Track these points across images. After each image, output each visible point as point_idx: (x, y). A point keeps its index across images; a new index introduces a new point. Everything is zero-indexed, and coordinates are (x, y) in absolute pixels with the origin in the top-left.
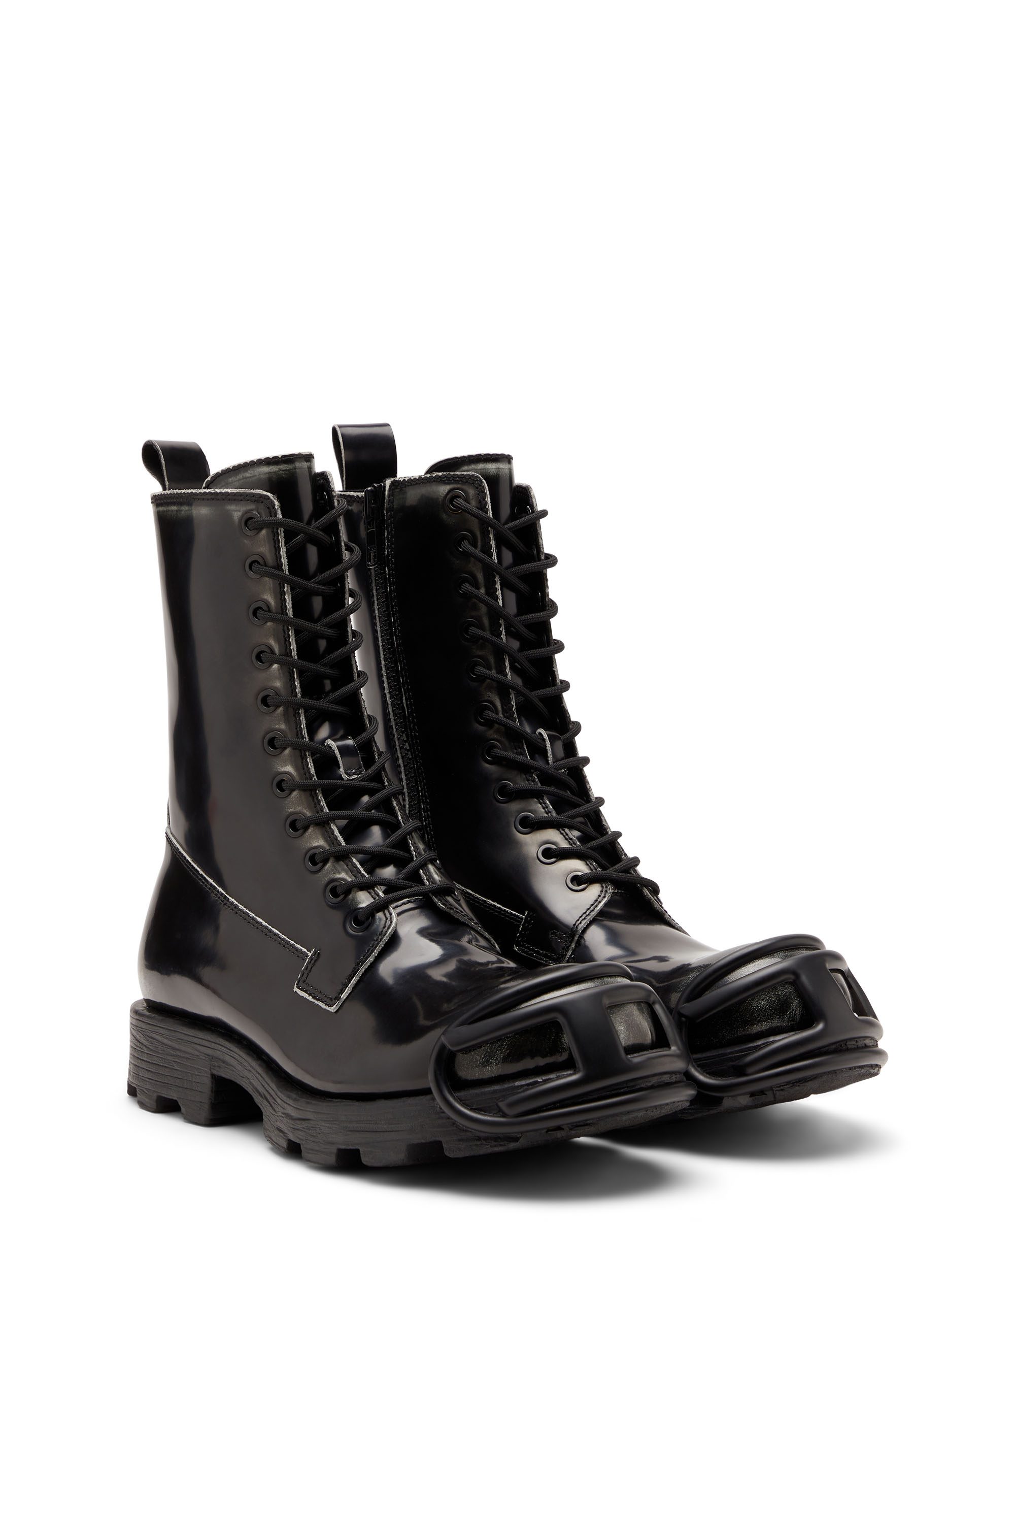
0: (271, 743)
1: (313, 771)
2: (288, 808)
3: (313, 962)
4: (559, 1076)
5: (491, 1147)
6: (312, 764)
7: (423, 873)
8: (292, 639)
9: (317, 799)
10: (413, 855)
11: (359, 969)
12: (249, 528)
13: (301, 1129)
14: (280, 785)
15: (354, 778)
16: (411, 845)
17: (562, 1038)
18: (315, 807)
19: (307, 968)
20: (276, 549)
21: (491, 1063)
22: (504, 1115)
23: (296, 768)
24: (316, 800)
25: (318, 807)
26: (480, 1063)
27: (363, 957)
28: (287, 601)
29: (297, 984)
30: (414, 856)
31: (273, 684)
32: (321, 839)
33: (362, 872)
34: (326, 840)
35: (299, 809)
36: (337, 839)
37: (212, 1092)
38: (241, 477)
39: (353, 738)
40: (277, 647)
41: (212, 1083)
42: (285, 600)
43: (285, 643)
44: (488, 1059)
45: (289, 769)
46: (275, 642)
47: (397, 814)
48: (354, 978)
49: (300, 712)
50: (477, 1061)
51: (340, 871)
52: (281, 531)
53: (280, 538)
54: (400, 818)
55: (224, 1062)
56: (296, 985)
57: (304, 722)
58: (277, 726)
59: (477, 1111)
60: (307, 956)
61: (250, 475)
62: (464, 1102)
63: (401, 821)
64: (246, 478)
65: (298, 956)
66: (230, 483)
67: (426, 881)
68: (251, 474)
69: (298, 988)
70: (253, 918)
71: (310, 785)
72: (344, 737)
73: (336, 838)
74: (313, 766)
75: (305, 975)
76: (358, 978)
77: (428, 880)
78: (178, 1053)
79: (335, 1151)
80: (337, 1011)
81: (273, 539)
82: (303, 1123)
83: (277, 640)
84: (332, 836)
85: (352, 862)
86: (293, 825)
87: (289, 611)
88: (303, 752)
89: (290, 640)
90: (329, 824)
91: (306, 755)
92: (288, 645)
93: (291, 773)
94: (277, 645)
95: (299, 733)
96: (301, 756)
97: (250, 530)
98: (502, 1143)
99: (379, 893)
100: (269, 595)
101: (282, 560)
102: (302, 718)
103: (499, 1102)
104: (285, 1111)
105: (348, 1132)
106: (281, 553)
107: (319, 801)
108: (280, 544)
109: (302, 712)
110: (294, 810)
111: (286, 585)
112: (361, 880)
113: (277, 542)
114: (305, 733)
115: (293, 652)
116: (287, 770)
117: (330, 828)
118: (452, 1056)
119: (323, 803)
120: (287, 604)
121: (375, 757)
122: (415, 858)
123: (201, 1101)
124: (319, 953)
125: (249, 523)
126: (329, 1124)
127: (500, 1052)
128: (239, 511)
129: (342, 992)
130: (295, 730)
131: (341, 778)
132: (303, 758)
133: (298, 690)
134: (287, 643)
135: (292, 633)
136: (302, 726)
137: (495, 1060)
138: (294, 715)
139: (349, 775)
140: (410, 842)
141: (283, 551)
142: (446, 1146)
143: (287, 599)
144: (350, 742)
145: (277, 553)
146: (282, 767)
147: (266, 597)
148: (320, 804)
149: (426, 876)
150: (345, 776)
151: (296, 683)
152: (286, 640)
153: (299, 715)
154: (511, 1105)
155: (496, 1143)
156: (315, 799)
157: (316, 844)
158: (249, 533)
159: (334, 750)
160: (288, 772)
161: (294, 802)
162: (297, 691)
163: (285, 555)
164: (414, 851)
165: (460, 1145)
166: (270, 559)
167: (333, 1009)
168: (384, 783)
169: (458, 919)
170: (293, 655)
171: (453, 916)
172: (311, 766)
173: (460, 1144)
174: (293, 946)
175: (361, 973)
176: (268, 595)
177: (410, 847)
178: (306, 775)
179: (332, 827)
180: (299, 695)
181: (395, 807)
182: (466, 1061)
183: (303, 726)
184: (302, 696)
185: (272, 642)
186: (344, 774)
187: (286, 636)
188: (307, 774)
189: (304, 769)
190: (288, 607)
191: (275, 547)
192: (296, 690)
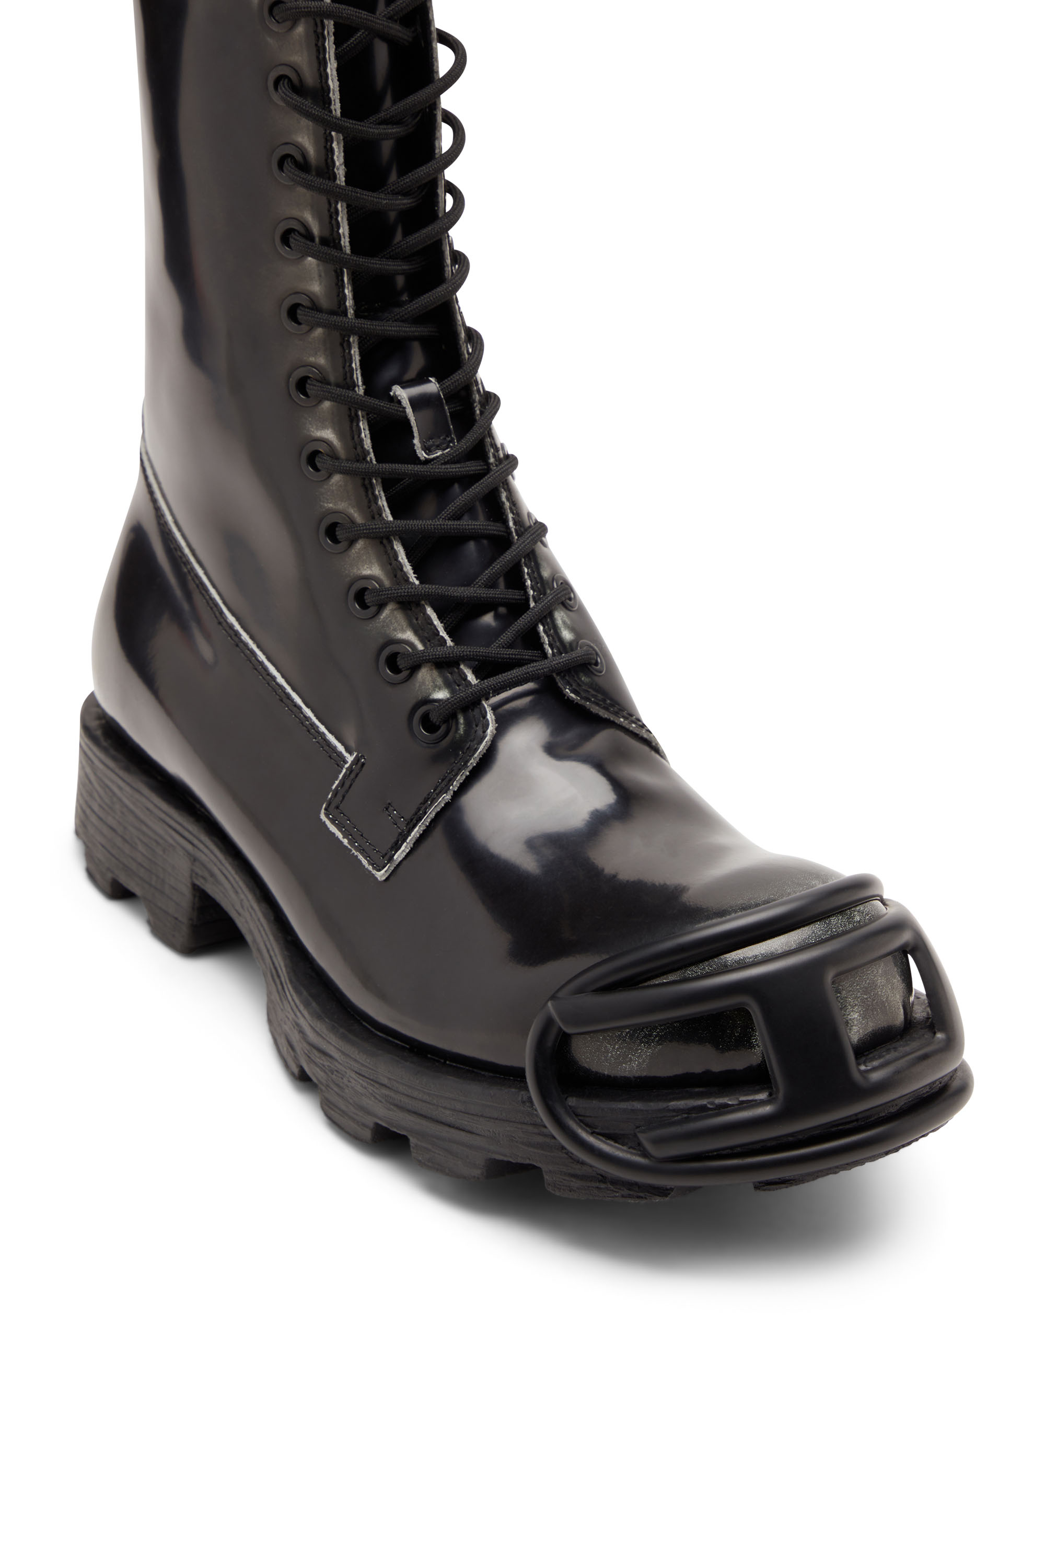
0: (302, 385)
1: (368, 443)
2: (324, 502)
3: (352, 776)
4: (742, 1102)
5: (623, 1196)
6: (368, 432)
7: (545, 631)
8: (342, 218)
9: (373, 493)
10: (529, 595)
11: (425, 813)
12: (277, 18)
13: (320, 1065)
14: (312, 458)
15: (437, 457)
16: (526, 577)
17: (752, 1036)
18: (369, 507)
19: (342, 784)
20: (320, 63)
21: (631, 1060)
22: (645, 1154)
23: (341, 435)
24: (370, 496)
25: (373, 507)
26: (612, 1056)
27: (434, 791)
28: (336, 153)
29: (326, 809)
30: (531, 597)
31: (308, 288)
32: (376, 565)
33: (441, 634)
34: (383, 567)
35: (342, 506)
36: (402, 570)
37: (193, 908)
39: (439, 381)
40: (317, 226)
41: (194, 896)
42: (332, 151)
43: (330, 223)
44: (625, 1052)
45: (328, 434)
46: (313, 217)
47: (507, 516)
48: (417, 828)
49: (351, 340)
50: (607, 1052)
51: (404, 628)
52: (330, 25)
53: (326, 44)
54: (511, 524)
55: (212, 875)
56: (323, 811)
57: (356, 358)
58: (312, 359)
59: (601, 1137)
60: (345, 762)
62: (580, 1118)
63: (513, 530)
65: (330, 757)
67: (547, 647)
69: (327, 815)
70: (261, 663)
71: (362, 472)
72: (421, 379)
73: (401, 567)
74: (369, 436)
75: (339, 797)
76: (423, 828)
77: (551, 645)
78: (144, 829)
79: (372, 1125)
80: (387, 879)
81: (316, 45)
82: (323, 1058)
83: (318, 215)
84: (394, 563)
85: (425, 613)
86: (331, 531)
87: (338, 169)
88: (353, 410)
89: (339, 219)
90: (391, 543)
91: (357, 416)
92: (335, 226)
93: (332, 443)
94: (317, 223)
95: (348, 375)
96: (350, 416)
97: (278, 22)
98: (641, 1194)
99: (466, 676)
100: (305, 139)
101: (330, 82)
102: (355, 352)
103: (639, 1132)
104: (296, 1020)
105: (392, 1107)
106: (329, 70)
107: (376, 498)
108: (327, 56)
109: (354, 341)
110: (334, 507)
111: (333, 133)
112: (439, 651)
113: (321, 52)
114: (357, 378)
115: (342, 239)
116: (326, 437)
117: (392, 548)
118: (565, 1039)
119: (383, 502)
120: (335, 158)
121: (475, 411)
122: (532, 604)
123: (176, 915)
124: (363, 764)
125: (276, 11)
126: (363, 1081)
129: (397, 847)
130: (341, 369)
131: (415, 460)
132: (354, 419)
133: (349, 303)
134: (334, 222)
135: (342, 206)
136: (354, 365)
137: (638, 1057)
138: (342, 345)
139: (428, 450)
140: (526, 570)
141: (332, 68)
142: (547, 1177)
143: (336, 150)
144: (432, 387)
145: (322, 69)
146: (317, 429)
147: (300, 140)
148: (377, 503)
149: (548, 636)
150: (422, 455)
151: (346, 291)
152: (331, 217)
153: (350, 347)
154: (657, 1142)
155: (631, 1193)
156: (370, 493)
157: (367, 572)
158: (275, 27)
159: (405, 408)
160: (328, 440)
161: (335, 492)
162: (347, 304)
163: (335, 73)
164: (532, 588)
165: (572, 1183)
166: (309, 77)
167: (381, 875)
168: (489, 458)
169: (597, 714)
170: (343, 244)
171: (589, 710)
172: (366, 435)
173: (572, 1181)
174: (322, 735)
175: (429, 820)
176: (303, 138)
177: (525, 581)
178: (356, 449)
179: (395, 547)
180: (351, 312)
181: (503, 503)
182: (588, 1047)
183: (356, 364)
184: (357, 315)
185: (309, 218)
186: (420, 449)
187: (332, 210)
188: (359, 448)
189: (353, 438)
190: (337, 164)
191: (318, 58)
192: (345, 303)
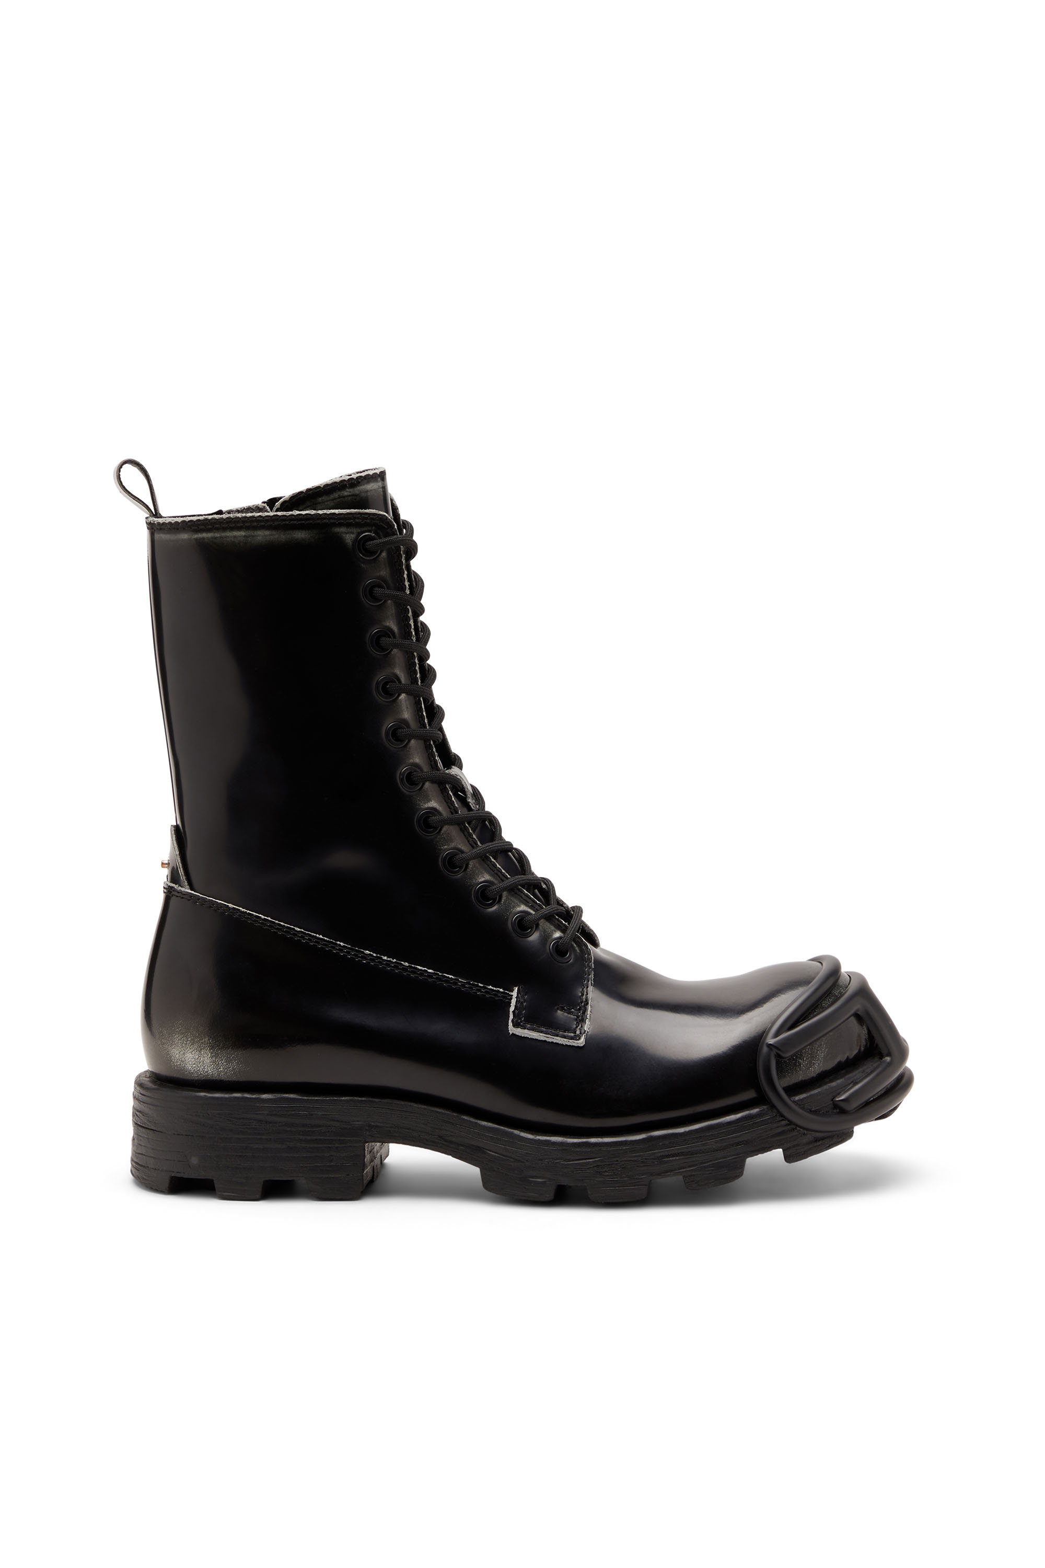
0: (409, 778)
1: (456, 803)
6: (454, 796)
9: (468, 832)
11: (588, 999)
14: (425, 822)
19: (516, 1008)
21: (814, 1064)
23: (440, 803)
24: (467, 834)
27: (586, 986)
29: (512, 1025)
31: (400, 717)
32: (486, 874)
35: (453, 845)
36: (501, 872)
38: (337, 495)
40: (403, 676)
42: (410, 625)
43: (410, 671)
44: (810, 1060)
45: (433, 804)
51: (518, 903)
53: (403, 560)
56: (510, 1027)
57: (436, 754)
58: (411, 761)
60: (510, 996)
61: (349, 494)
64: (344, 497)
66: (320, 503)
68: (350, 492)
71: (458, 818)
73: (500, 870)
81: (393, 561)
83: (402, 669)
84: (495, 869)
85: (524, 893)
87: (413, 637)
90: (488, 858)
91: (446, 788)
92: (413, 673)
94: (403, 674)
95: (434, 765)
96: (441, 789)
97: (369, 554)
99: (562, 923)
100: (391, 622)
102: (435, 749)
107: (471, 835)
109: (433, 744)
114: (440, 766)
115: (419, 680)
116: (431, 806)
119: (475, 836)
120: (412, 630)
127: (820, 1051)
128: (352, 533)
130: (428, 763)
132: (444, 791)
137: (817, 1060)
143: (412, 625)
146: (425, 803)
147: (388, 624)
148: (472, 838)
151: (424, 713)
152: (411, 668)
153: (431, 747)
157: (481, 880)
160: (433, 807)
161: (446, 838)
167: (579, 1043)
170: (419, 683)
172: (454, 798)
175: (590, 1002)
178: (450, 809)
179: (492, 859)
180: (427, 726)
185: (399, 671)
188: (452, 808)
189: (447, 802)
190: (413, 633)
